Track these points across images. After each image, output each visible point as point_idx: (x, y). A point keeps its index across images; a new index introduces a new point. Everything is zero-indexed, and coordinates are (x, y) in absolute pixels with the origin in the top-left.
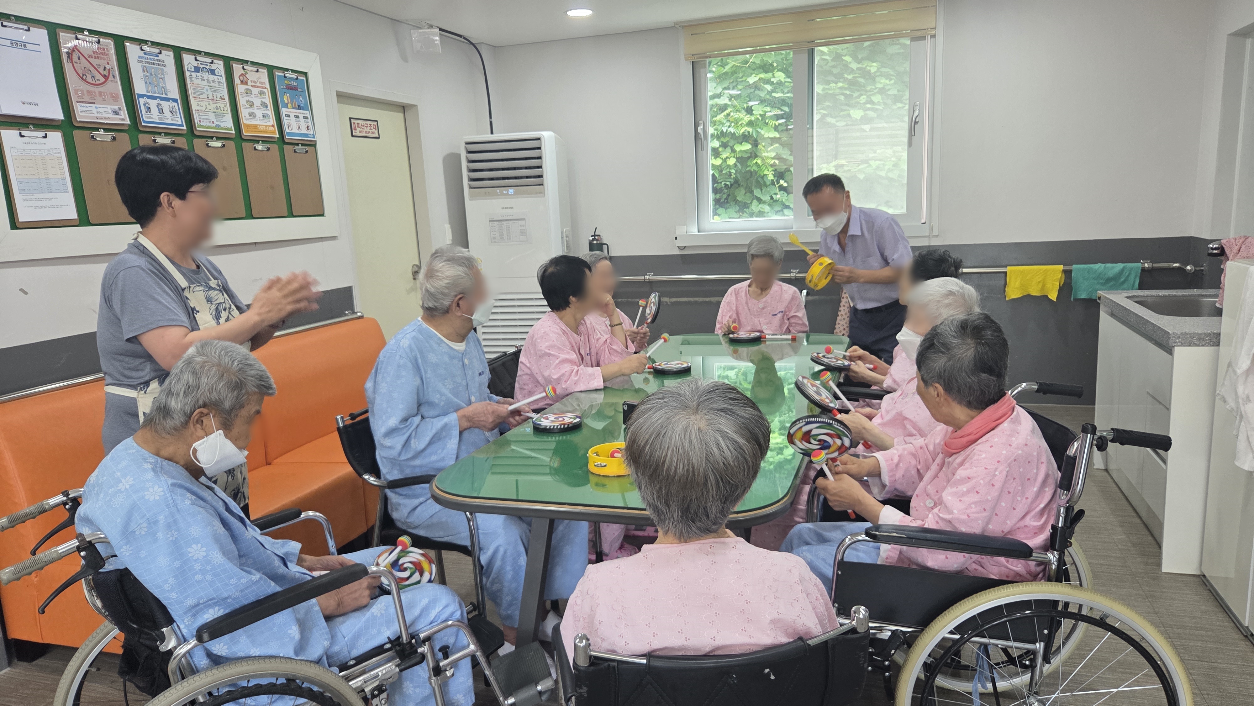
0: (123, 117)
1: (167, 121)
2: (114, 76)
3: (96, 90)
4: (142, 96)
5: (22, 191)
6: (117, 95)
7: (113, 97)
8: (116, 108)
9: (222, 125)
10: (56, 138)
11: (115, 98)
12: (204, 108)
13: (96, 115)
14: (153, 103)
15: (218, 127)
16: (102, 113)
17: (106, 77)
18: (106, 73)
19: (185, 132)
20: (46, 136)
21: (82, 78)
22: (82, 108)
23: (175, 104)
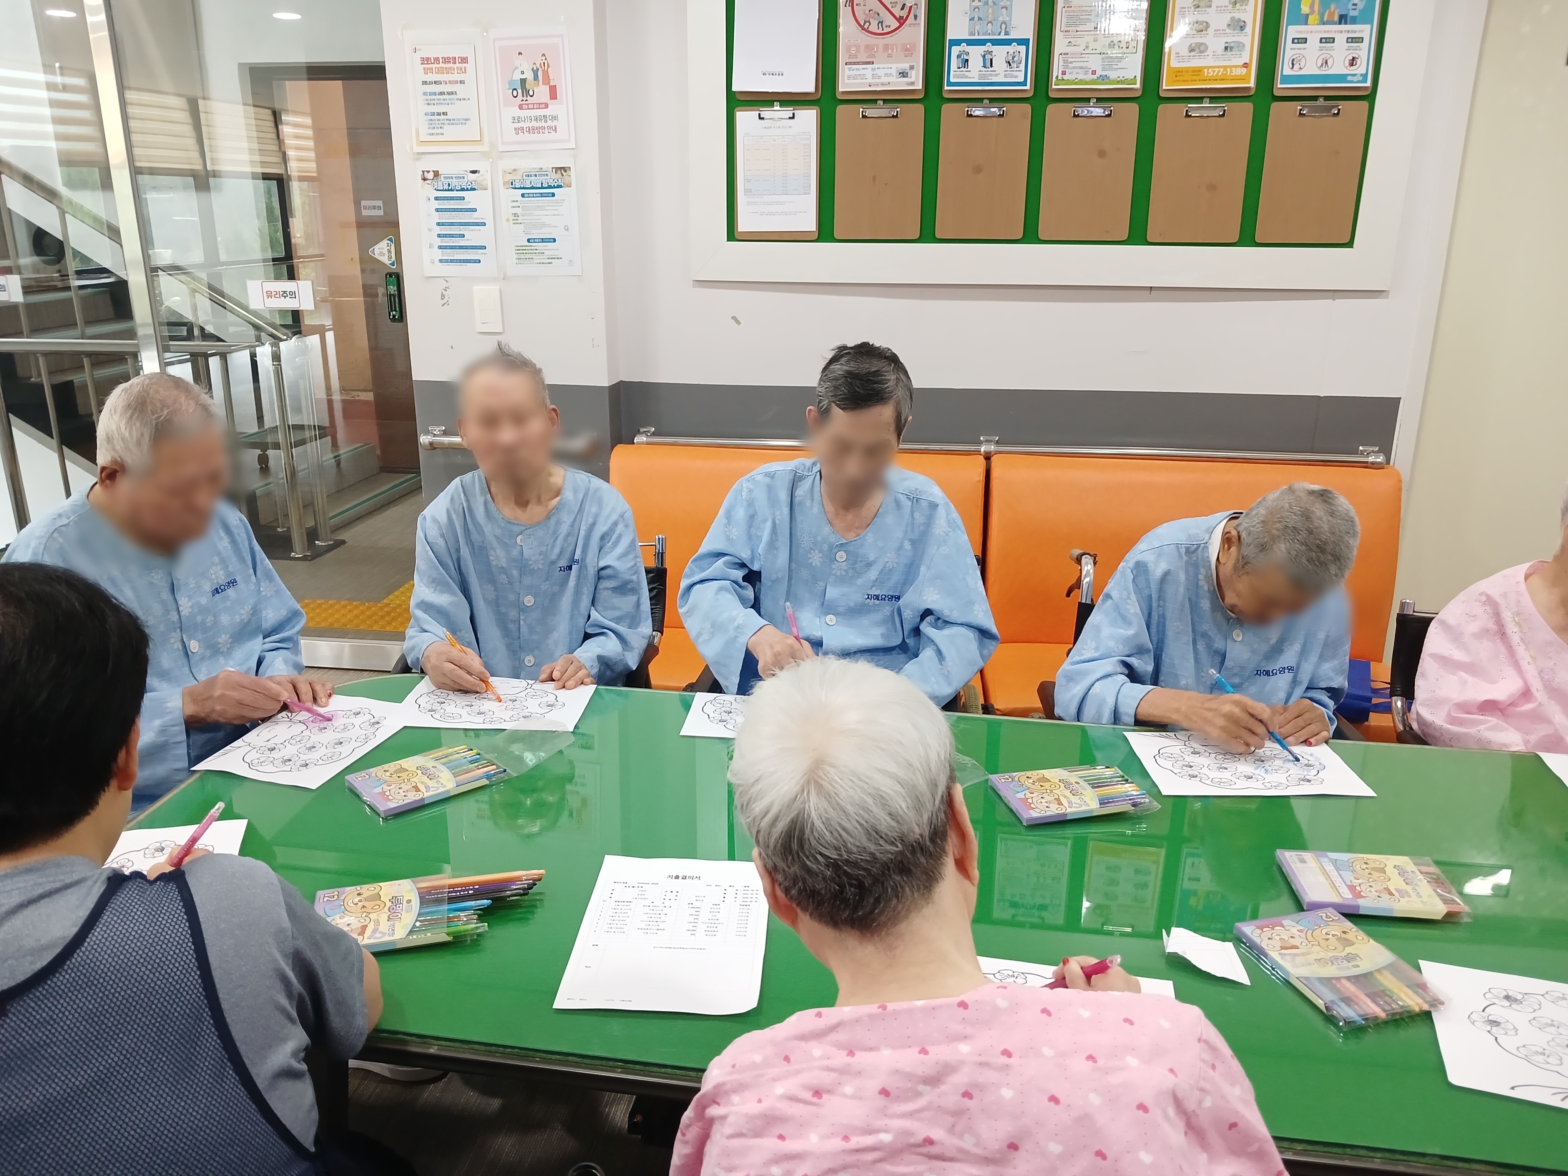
0: (912, 80)
1: (995, 79)
2: (916, 17)
3: (880, 41)
4: (957, 42)
5: (747, 191)
6: (914, 46)
7: (907, 50)
8: (905, 66)
9: (1113, 75)
10: (808, 118)
11: (908, 51)
12: (1080, 49)
13: (870, 80)
14: (975, 53)
15: (1104, 79)
16: (879, 77)
17: (901, 21)
18: (904, 13)
19: (1030, 94)
20: (793, 118)
21: (863, 29)
22: (852, 73)
23: (1023, 48)
